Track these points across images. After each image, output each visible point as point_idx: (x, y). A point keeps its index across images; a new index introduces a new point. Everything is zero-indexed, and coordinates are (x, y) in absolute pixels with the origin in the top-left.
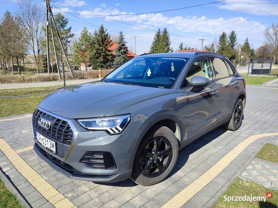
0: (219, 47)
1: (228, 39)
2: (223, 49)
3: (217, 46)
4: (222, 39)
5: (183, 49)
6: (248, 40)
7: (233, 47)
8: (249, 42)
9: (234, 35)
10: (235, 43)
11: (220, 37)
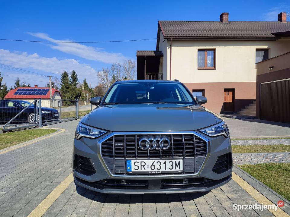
0: (62, 85)
1: (70, 78)
2: (67, 88)
3: (60, 84)
4: (64, 77)
5: (21, 86)
6: (86, 80)
7: (75, 85)
8: (87, 82)
9: (76, 74)
10: (77, 82)
11: (62, 76)
